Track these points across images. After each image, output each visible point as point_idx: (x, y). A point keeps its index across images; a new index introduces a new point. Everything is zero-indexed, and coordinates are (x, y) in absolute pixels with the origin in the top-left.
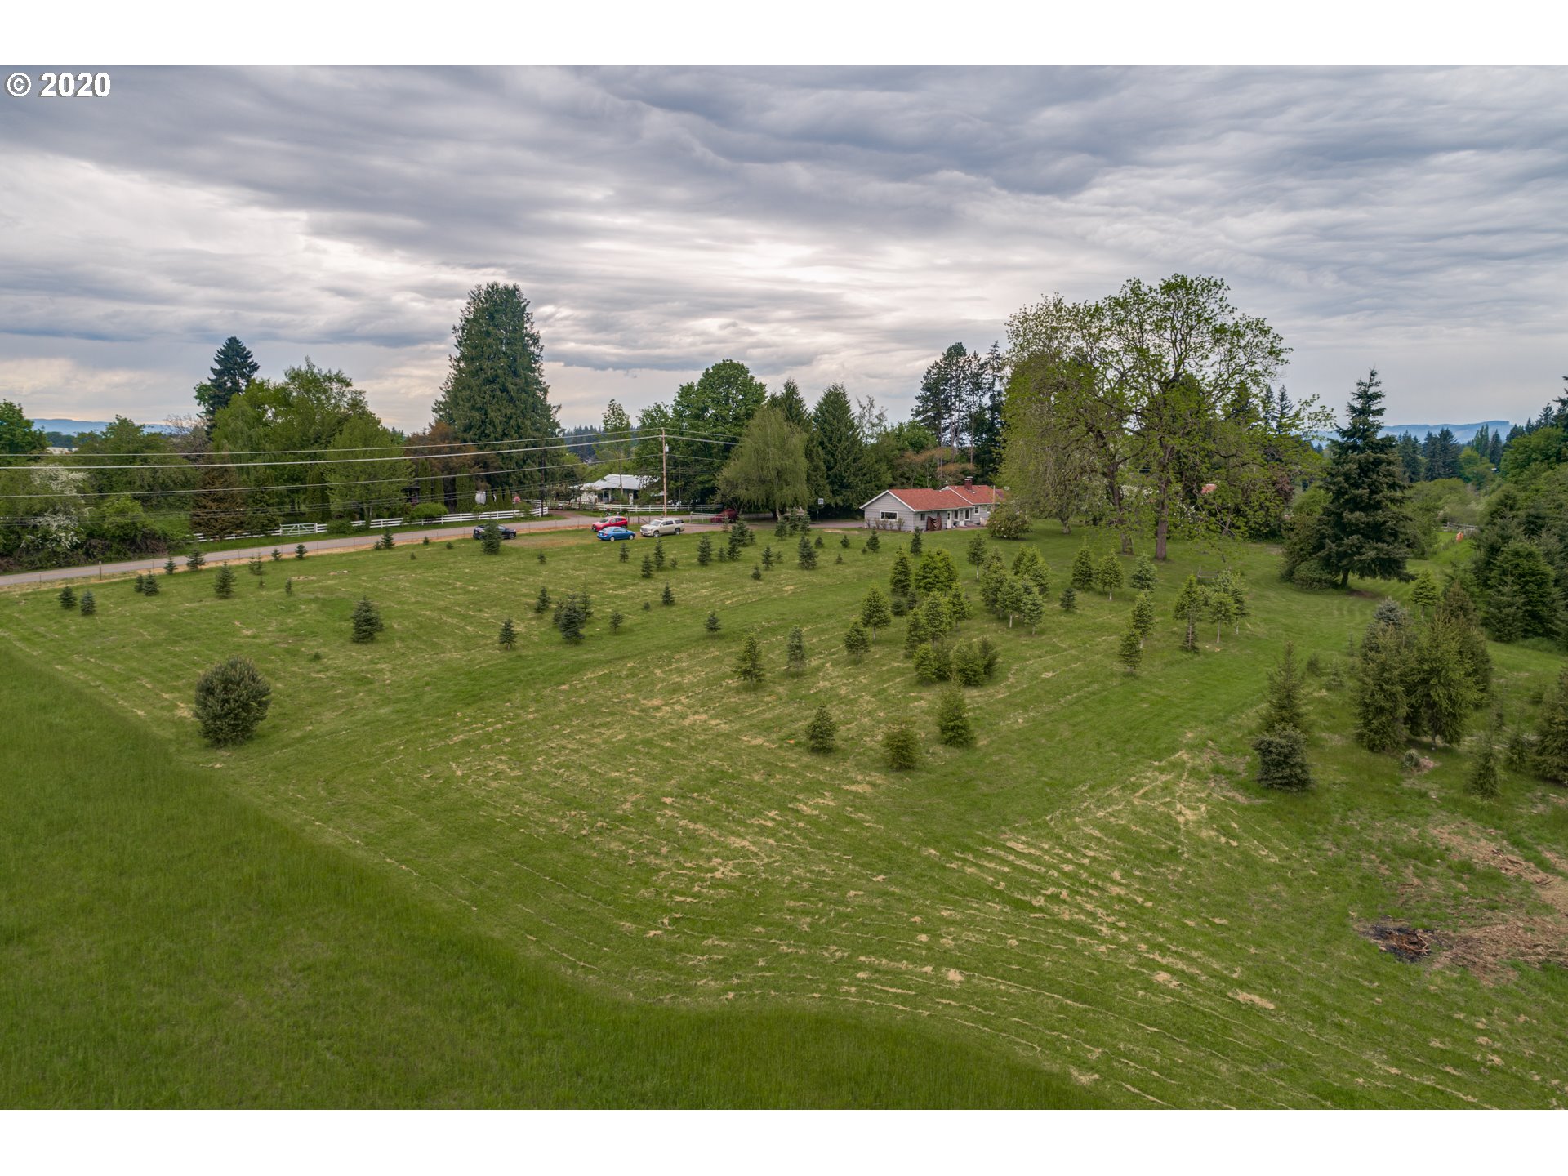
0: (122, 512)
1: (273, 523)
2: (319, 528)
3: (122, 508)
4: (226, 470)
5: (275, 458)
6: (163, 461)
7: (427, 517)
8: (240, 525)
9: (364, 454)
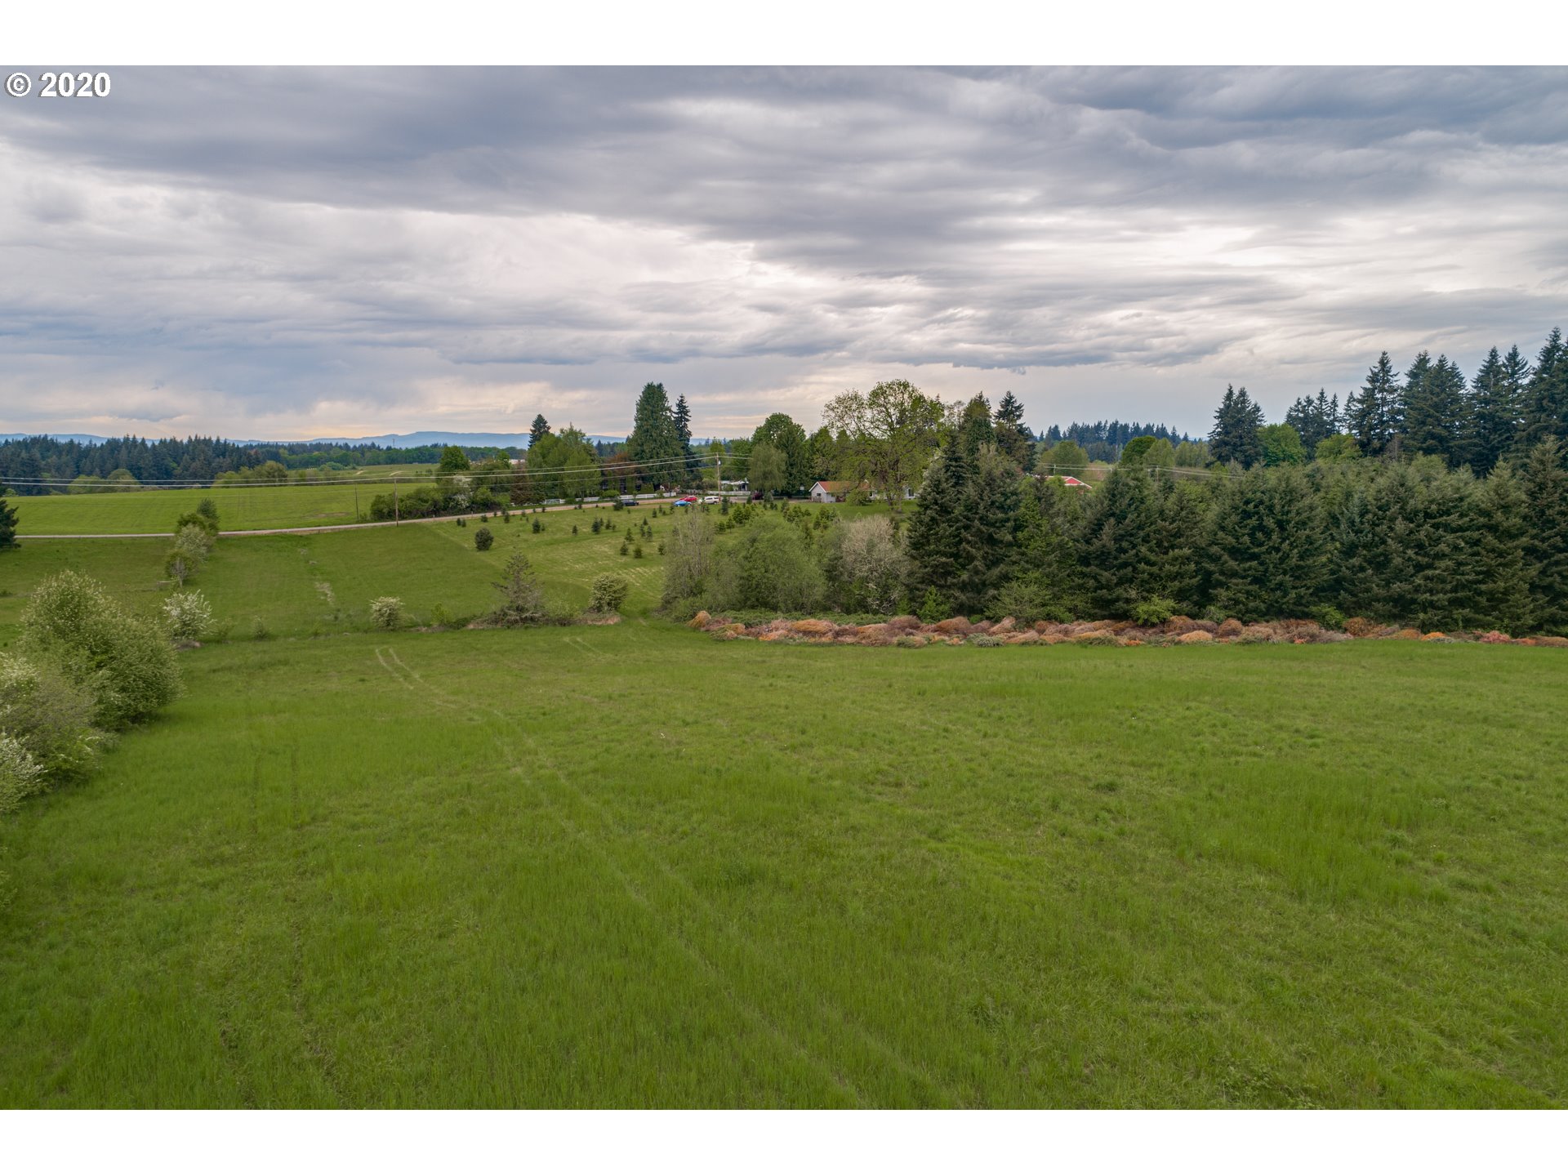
0: (483, 494)
1: (542, 499)
2: (562, 501)
3: (484, 492)
4: (524, 477)
5: (548, 471)
6: (500, 473)
7: (610, 497)
8: (528, 500)
9: (578, 469)
